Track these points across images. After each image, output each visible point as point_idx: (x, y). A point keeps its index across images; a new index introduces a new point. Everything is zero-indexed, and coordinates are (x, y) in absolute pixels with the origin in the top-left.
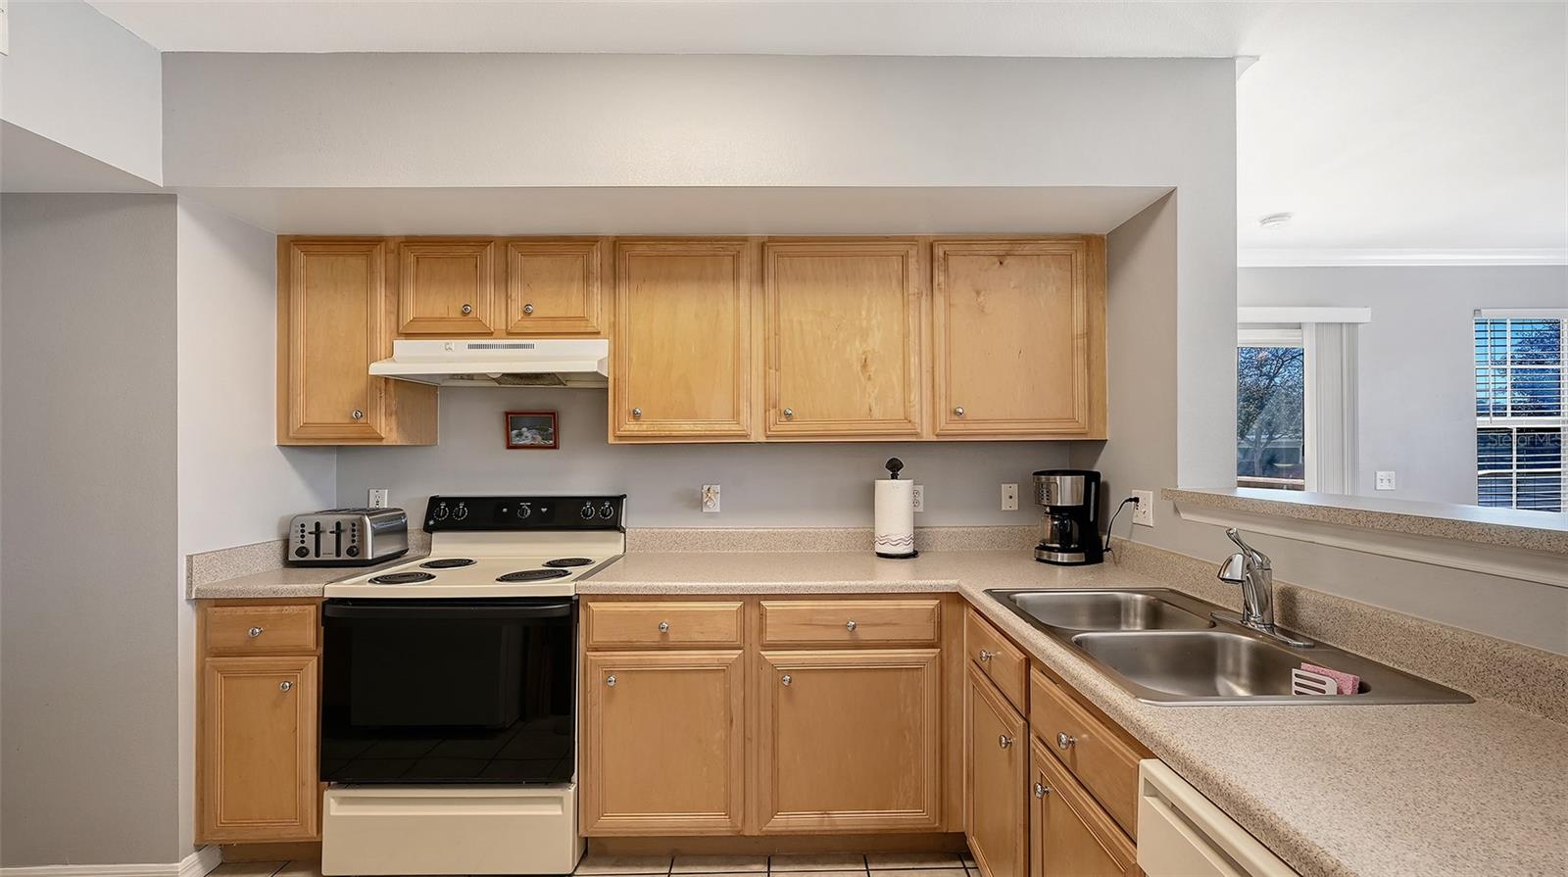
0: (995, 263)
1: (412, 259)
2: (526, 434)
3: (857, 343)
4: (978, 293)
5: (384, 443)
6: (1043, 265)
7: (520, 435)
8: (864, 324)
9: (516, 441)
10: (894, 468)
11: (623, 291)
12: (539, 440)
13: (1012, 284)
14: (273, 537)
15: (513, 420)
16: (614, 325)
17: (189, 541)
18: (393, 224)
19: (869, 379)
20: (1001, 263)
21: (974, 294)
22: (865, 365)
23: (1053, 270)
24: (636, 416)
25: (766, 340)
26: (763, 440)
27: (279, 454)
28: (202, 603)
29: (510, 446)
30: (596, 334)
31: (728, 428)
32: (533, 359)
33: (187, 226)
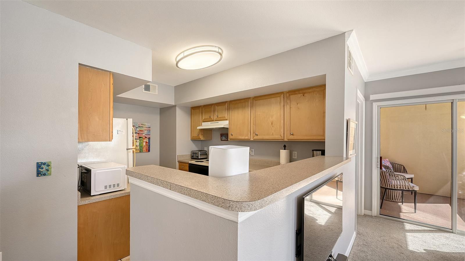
0: (302, 96)
1: (204, 109)
2: (224, 138)
3: (270, 118)
4: (297, 104)
5: (201, 139)
6: (315, 94)
7: (223, 138)
8: (272, 114)
9: (222, 139)
10: (285, 147)
11: (231, 112)
12: (225, 139)
13: (306, 101)
14: (190, 153)
15: (222, 135)
16: (229, 118)
17: (178, 153)
18: (202, 104)
19: (273, 126)
20: (303, 95)
21: (296, 104)
22: (272, 124)
23: (318, 95)
24: (232, 135)
25: (253, 119)
26: (253, 140)
27: (191, 141)
28: (179, 162)
29: (221, 140)
30: (227, 120)
31: (247, 138)
32: (218, 125)
33: (177, 109)
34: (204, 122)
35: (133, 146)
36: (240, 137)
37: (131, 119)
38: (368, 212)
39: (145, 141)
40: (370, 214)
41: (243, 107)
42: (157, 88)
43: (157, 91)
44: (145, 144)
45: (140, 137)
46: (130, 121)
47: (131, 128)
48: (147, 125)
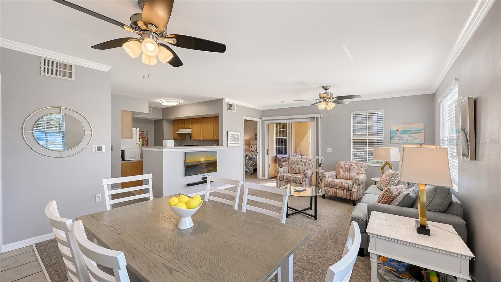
1: (180, 121)
3: (208, 129)
5: (179, 139)
8: (209, 127)
11: (192, 124)
19: (209, 133)
24: (193, 137)
25: (202, 129)
26: (202, 140)
30: (191, 128)
31: (199, 138)
32: (186, 131)
33: (164, 122)
34: (180, 129)
35: (140, 142)
36: (197, 138)
37: (139, 129)
38: (263, 178)
39: (145, 140)
40: (264, 179)
41: (198, 123)
42: (152, 110)
43: (152, 112)
44: (145, 141)
45: (142, 138)
46: (138, 129)
47: (138, 132)
48: (146, 130)
